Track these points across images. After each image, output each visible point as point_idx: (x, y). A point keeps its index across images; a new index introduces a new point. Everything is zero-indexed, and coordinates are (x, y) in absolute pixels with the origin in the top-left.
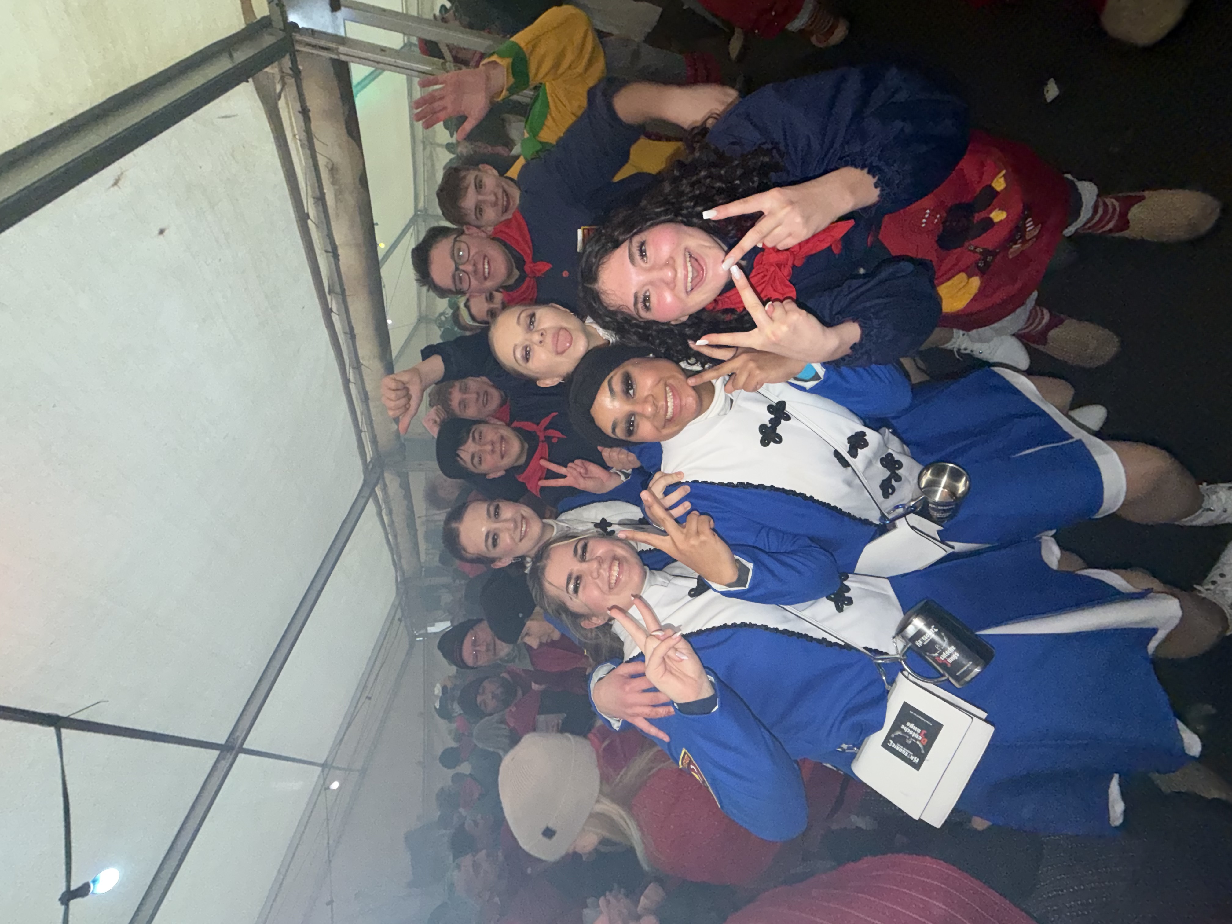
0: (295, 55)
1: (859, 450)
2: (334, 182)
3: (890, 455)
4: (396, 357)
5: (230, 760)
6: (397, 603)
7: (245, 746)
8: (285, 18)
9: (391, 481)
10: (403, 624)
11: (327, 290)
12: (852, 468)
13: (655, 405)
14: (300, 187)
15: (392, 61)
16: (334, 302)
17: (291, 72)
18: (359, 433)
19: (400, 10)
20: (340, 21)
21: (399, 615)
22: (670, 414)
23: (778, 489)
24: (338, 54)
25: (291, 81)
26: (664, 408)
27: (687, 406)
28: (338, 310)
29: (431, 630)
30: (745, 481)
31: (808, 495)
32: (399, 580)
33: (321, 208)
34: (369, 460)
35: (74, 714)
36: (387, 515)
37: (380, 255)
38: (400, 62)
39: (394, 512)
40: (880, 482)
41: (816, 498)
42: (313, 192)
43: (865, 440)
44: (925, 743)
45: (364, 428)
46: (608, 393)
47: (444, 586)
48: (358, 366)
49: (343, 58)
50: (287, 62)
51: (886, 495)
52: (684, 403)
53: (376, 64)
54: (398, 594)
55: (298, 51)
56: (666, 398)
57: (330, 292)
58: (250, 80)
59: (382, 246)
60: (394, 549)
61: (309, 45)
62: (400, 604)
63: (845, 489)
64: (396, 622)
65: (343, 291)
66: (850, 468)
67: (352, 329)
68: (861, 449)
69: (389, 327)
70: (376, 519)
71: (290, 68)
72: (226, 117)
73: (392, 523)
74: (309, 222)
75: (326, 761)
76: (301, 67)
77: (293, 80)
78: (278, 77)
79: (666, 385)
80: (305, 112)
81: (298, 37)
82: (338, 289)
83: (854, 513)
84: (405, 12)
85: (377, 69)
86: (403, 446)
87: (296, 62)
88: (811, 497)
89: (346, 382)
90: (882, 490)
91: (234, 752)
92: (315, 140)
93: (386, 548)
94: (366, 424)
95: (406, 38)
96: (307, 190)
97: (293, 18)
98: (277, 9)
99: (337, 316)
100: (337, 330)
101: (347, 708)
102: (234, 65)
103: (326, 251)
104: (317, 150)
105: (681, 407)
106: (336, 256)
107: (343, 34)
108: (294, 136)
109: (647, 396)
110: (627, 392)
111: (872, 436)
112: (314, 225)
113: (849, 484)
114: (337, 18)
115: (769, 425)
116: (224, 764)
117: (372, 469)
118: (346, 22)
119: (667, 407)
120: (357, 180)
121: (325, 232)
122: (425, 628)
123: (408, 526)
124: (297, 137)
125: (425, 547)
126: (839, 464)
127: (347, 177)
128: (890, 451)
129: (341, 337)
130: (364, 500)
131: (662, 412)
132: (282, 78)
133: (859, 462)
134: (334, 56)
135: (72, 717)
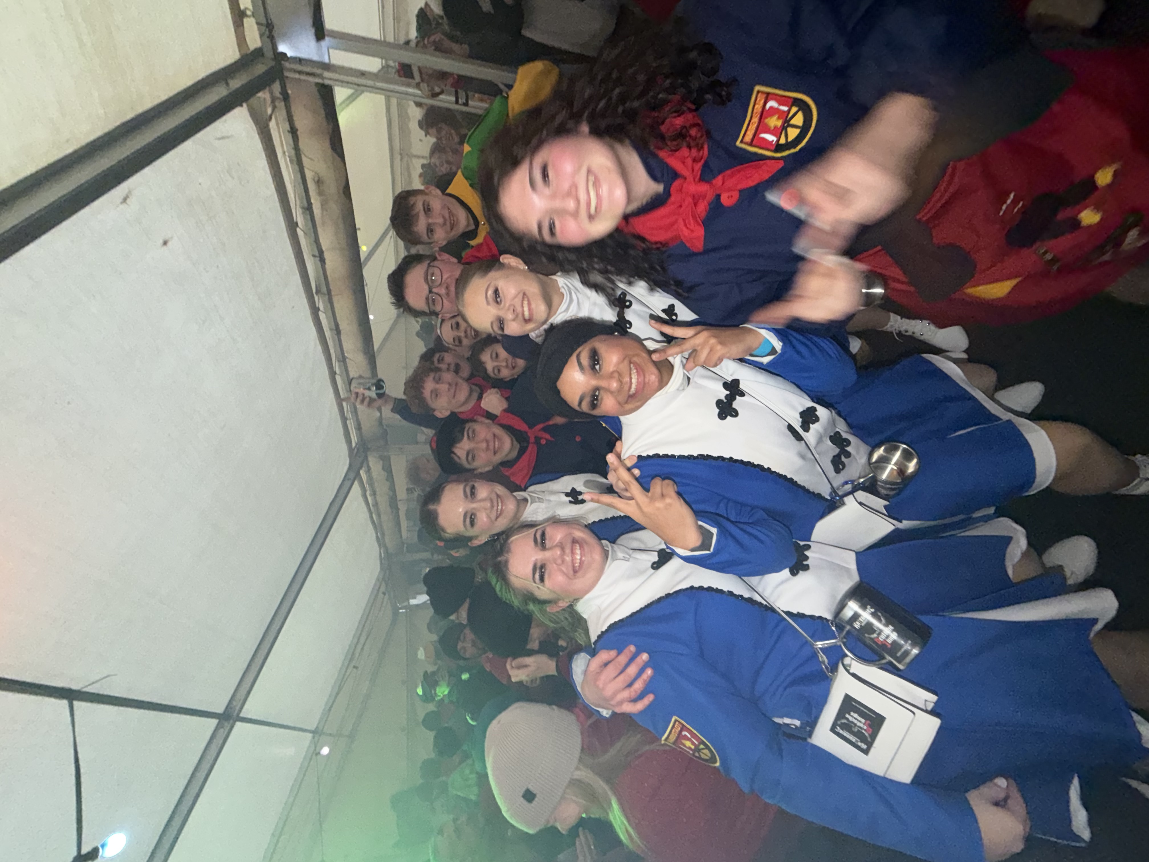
0: (284, 80)
1: (811, 425)
2: (320, 193)
3: (838, 433)
4: (378, 350)
5: (228, 728)
6: (381, 577)
7: (242, 715)
8: (274, 47)
9: (375, 464)
10: (387, 596)
11: (314, 291)
12: (806, 443)
13: (620, 382)
14: (290, 199)
15: (370, 83)
16: (320, 301)
17: (281, 97)
18: (344, 419)
19: (379, 38)
20: (325, 50)
21: (383, 589)
22: (633, 390)
23: (737, 461)
24: (323, 78)
25: (281, 105)
26: (629, 384)
27: (650, 383)
28: (324, 308)
29: (413, 602)
30: (705, 453)
31: (766, 467)
32: (383, 555)
33: (309, 217)
34: (354, 445)
35: (87, 686)
36: (371, 495)
37: (362, 258)
38: (379, 84)
39: (378, 493)
40: (831, 458)
41: (773, 470)
42: (302, 202)
43: (816, 415)
44: (870, 732)
45: (349, 415)
46: (577, 368)
47: (423, 560)
48: (343, 360)
49: (327, 82)
50: (276, 87)
51: (838, 471)
52: (647, 380)
53: (356, 87)
54: (382, 569)
55: (287, 77)
56: (630, 374)
57: (317, 293)
58: (245, 105)
59: (364, 249)
60: (377, 526)
61: (295, 71)
62: (383, 579)
63: (799, 462)
64: (381, 595)
65: (329, 292)
66: (803, 442)
67: (337, 326)
68: (813, 423)
69: (371, 322)
70: (361, 499)
71: (280, 93)
72: (223, 138)
73: (376, 504)
74: (298, 230)
75: (317, 727)
76: (290, 92)
77: (283, 103)
78: (269, 100)
79: (630, 363)
80: (293, 131)
81: (287, 65)
82: (324, 289)
83: (807, 486)
84: (382, 39)
85: (356, 91)
86: (385, 433)
87: (285, 86)
88: (769, 469)
89: (333, 374)
90: (834, 465)
91: (231, 721)
92: (303, 156)
93: (371, 527)
94: (351, 412)
95: (384, 62)
96: (296, 201)
97: (282, 48)
98: (268, 40)
99: (324, 315)
100: (323, 326)
101: (336, 675)
102: (230, 91)
103: (314, 256)
104: (304, 165)
105: (645, 383)
106: (322, 260)
107: (326, 60)
108: (284, 153)
109: (613, 373)
110: (593, 368)
111: (822, 412)
112: (302, 232)
113: (803, 457)
114: (321, 47)
115: (725, 401)
116: (222, 733)
117: (357, 453)
118: (331, 51)
119: (631, 383)
120: (341, 192)
121: (313, 239)
122: (408, 600)
123: (391, 506)
124: (287, 154)
125: (406, 525)
126: (793, 438)
127: (332, 188)
128: (837, 430)
129: (328, 334)
130: (350, 482)
131: (626, 388)
132: (273, 101)
133: (811, 436)
134: (320, 81)
135: (85, 690)
